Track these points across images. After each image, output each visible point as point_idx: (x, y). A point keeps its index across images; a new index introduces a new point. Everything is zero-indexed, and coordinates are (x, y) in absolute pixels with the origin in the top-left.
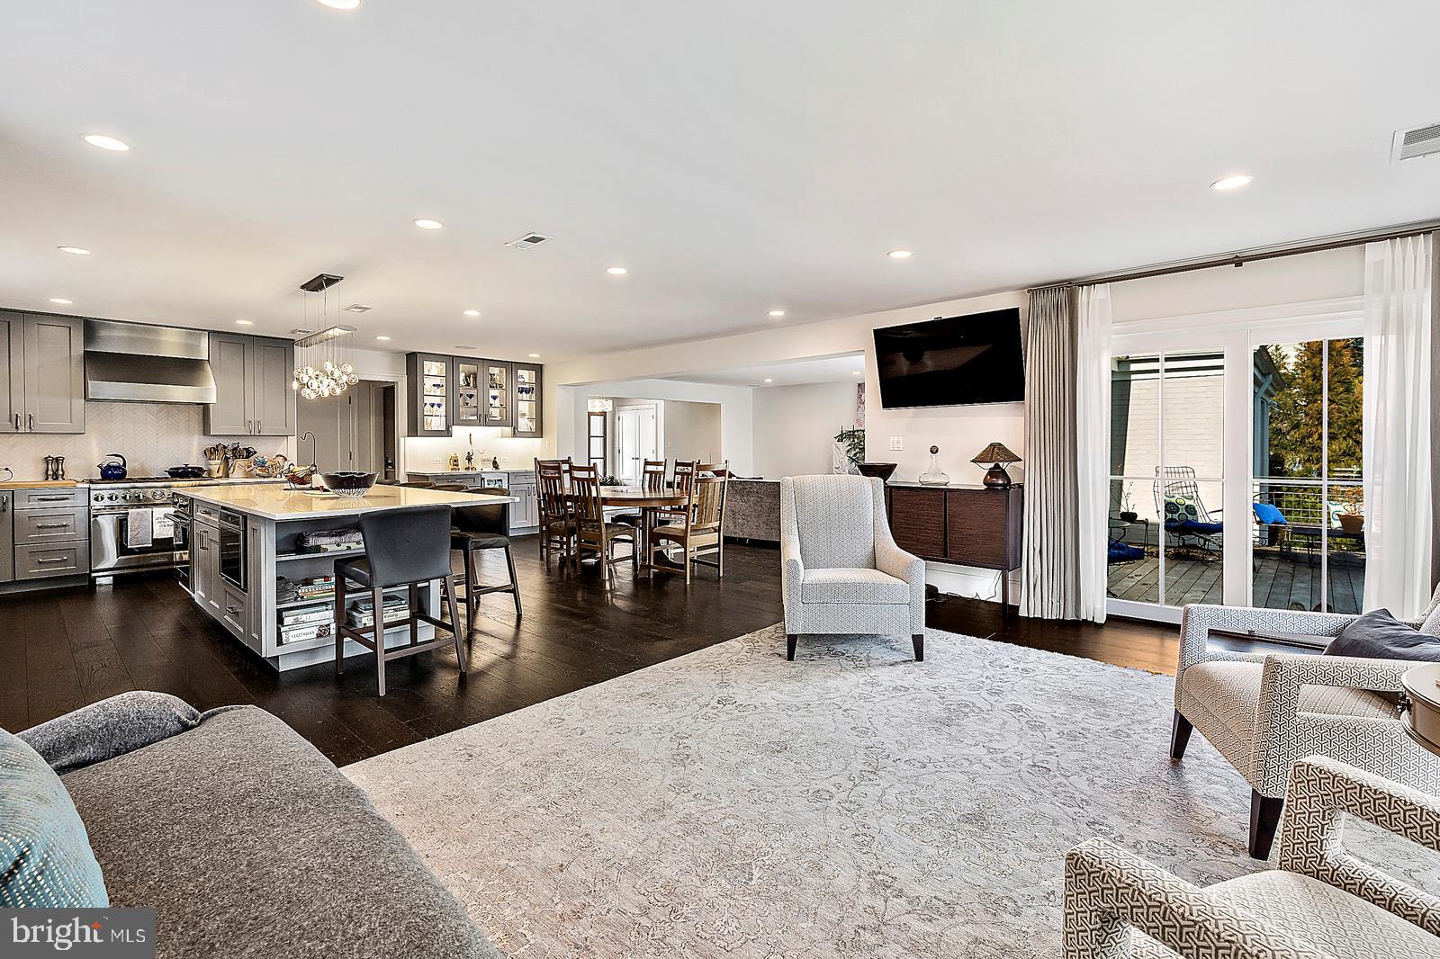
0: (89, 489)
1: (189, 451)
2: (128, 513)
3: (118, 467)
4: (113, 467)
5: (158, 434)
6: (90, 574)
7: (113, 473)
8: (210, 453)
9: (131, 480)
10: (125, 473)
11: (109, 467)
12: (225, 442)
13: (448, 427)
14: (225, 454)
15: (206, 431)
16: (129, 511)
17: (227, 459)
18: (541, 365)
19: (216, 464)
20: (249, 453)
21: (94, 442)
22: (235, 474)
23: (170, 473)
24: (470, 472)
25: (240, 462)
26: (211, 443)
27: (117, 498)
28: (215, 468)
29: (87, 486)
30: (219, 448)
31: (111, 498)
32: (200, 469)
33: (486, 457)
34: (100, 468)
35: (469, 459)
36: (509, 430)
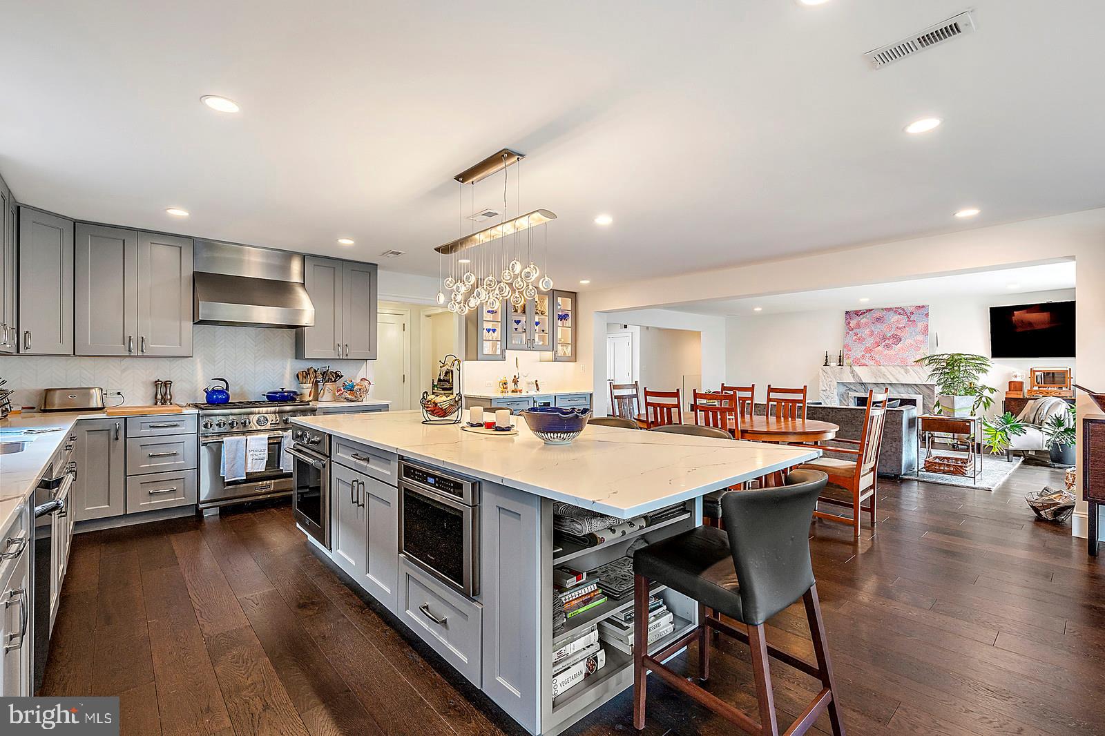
0: (198, 414)
1: (283, 375)
2: (223, 442)
3: (222, 392)
4: (218, 391)
5: (256, 357)
6: (197, 506)
7: (217, 398)
8: (302, 376)
9: (235, 406)
10: (228, 398)
11: (214, 391)
12: (315, 366)
13: (503, 351)
14: (316, 377)
15: (299, 352)
16: (225, 439)
17: (317, 382)
18: (576, 293)
19: (307, 388)
20: (338, 376)
21: (199, 366)
22: (324, 399)
23: (268, 397)
24: (517, 395)
25: (329, 386)
26: (302, 366)
27: (224, 424)
28: (307, 392)
29: (196, 411)
30: (311, 372)
31: (219, 425)
32: (295, 393)
33: (529, 381)
34: (206, 392)
35: (515, 382)
36: (549, 355)
